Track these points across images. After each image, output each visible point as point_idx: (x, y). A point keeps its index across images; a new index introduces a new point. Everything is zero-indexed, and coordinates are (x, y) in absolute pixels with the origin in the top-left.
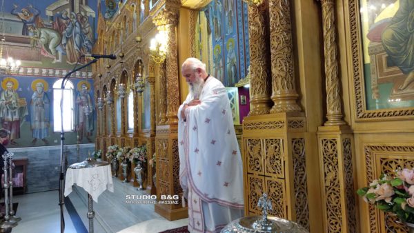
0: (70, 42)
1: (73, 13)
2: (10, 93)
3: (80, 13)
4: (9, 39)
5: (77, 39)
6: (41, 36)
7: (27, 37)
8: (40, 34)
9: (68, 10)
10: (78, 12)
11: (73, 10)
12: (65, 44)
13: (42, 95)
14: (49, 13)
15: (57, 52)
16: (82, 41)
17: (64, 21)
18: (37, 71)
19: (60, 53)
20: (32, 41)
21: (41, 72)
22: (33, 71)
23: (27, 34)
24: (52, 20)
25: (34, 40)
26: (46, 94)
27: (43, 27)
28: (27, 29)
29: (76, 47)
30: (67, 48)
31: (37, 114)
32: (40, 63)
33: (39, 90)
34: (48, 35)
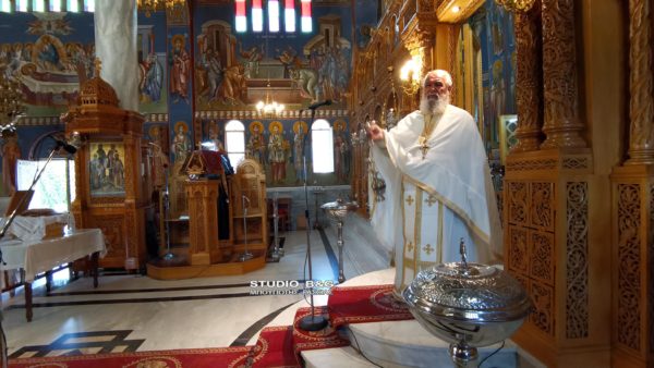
0: (326, 80)
1: (328, 48)
2: (277, 136)
3: (335, 47)
4: (274, 84)
5: (333, 76)
6: (300, 77)
8: (299, 75)
9: (323, 45)
10: (333, 46)
11: (328, 45)
12: (321, 83)
13: (303, 137)
14: (307, 52)
15: (314, 92)
17: (320, 58)
18: (297, 113)
19: (317, 92)
20: (292, 84)
22: (294, 113)
23: (288, 77)
24: (310, 59)
25: (294, 82)
26: (305, 135)
27: (302, 68)
28: (288, 72)
29: (331, 85)
30: (323, 86)
32: (300, 105)
33: (300, 132)
34: (306, 76)
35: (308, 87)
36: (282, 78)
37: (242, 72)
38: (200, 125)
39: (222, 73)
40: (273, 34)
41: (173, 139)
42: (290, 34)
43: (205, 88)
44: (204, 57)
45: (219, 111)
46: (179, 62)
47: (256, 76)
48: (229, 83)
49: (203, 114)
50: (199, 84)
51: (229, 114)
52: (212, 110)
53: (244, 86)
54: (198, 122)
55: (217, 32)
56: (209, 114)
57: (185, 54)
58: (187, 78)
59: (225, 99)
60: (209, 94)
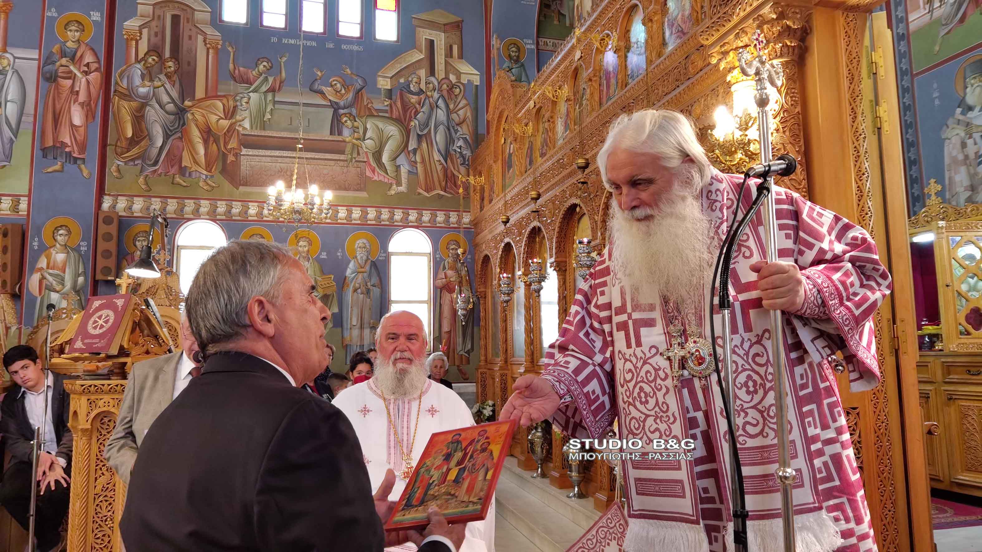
0: (424, 145)
1: (432, 79)
3: (447, 78)
5: (440, 138)
6: (368, 136)
7: (340, 138)
8: (365, 130)
9: (422, 73)
10: (442, 75)
11: (432, 71)
12: (415, 151)
13: (368, 267)
14: (384, 83)
15: (398, 167)
16: (450, 141)
17: (414, 99)
18: (356, 213)
19: (404, 172)
20: (348, 148)
21: (365, 214)
22: (350, 212)
23: (340, 133)
24: (390, 98)
25: (354, 144)
26: (374, 265)
27: (372, 116)
28: (339, 121)
29: (437, 156)
30: (418, 159)
31: (356, 312)
32: (364, 194)
33: (361, 255)
34: (380, 132)
35: (385, 158)
36: (325, 134)
37: (230, 113)
38: (113, 229)
39: (181, 113)
40: (310, 36)
41: (35, 260)
42: (349, 40)
43: (133, 142)
44: (137, 70)
45: (164, 198)
46: (71, 76)
47: (263, 127)
48: (196, 135)
49: (122, 204)
50: (120, 130)
51: (190, 205)
52: (147, 196)
53: (233, 144)
54: (108, 220)
55: (176, 19)
56: (138, 205)
57: (89, 58)
58: (89, 115)
59: (183, 171)
60: (143, 156)
